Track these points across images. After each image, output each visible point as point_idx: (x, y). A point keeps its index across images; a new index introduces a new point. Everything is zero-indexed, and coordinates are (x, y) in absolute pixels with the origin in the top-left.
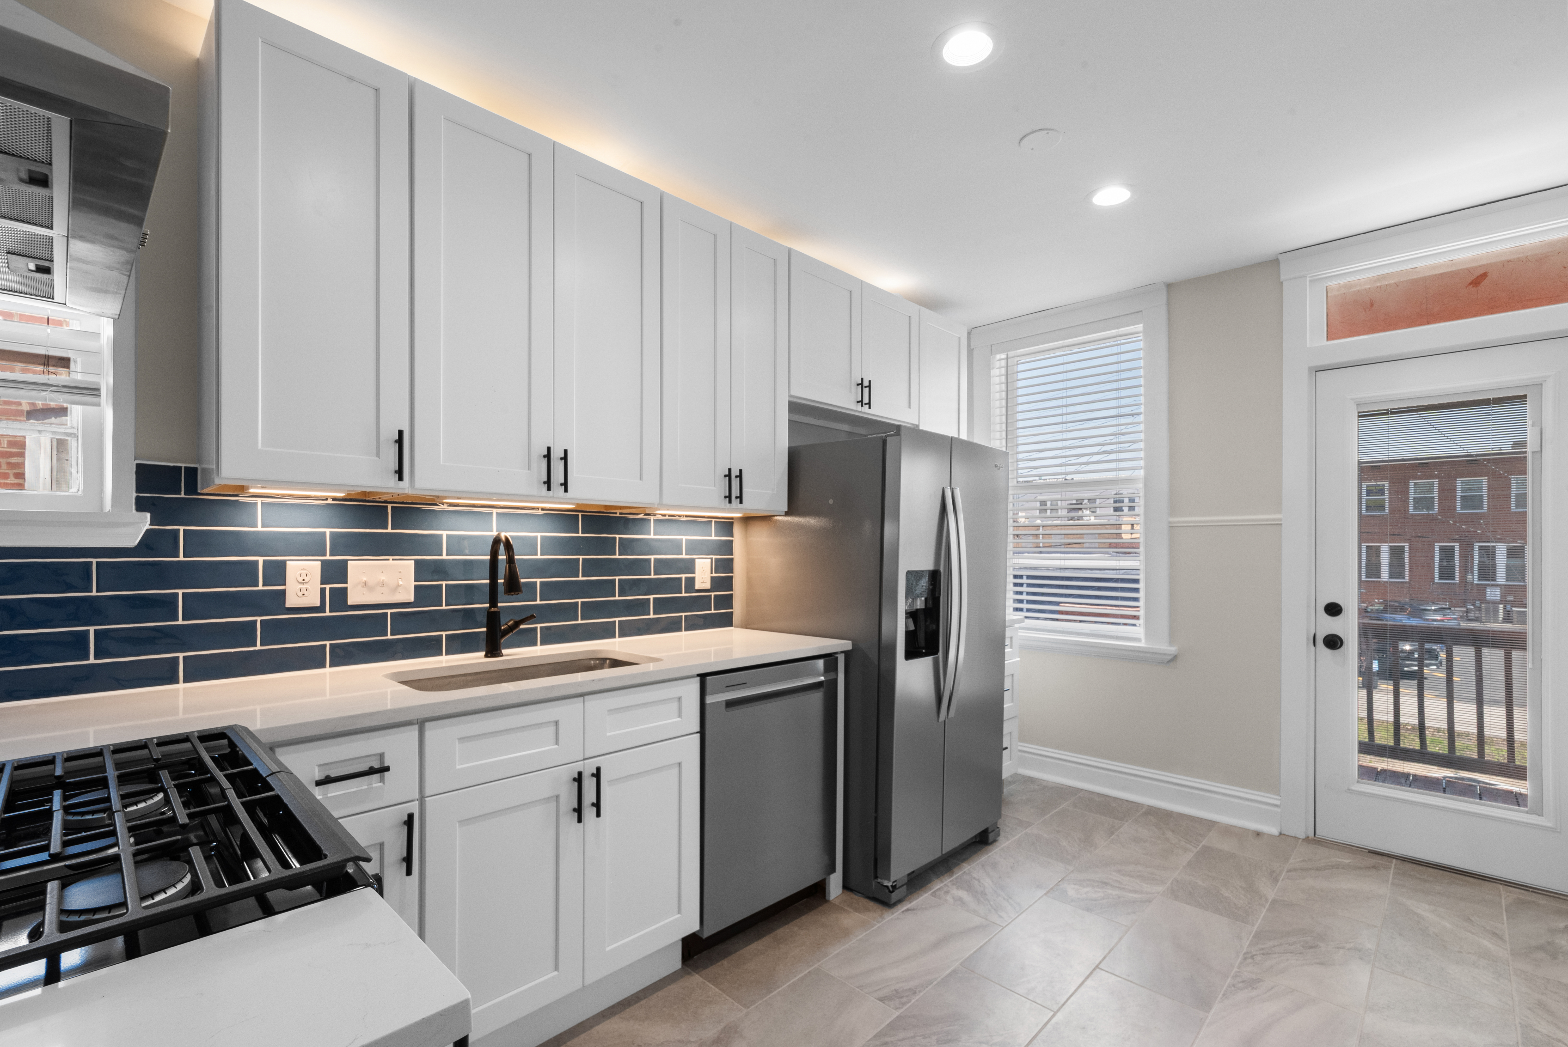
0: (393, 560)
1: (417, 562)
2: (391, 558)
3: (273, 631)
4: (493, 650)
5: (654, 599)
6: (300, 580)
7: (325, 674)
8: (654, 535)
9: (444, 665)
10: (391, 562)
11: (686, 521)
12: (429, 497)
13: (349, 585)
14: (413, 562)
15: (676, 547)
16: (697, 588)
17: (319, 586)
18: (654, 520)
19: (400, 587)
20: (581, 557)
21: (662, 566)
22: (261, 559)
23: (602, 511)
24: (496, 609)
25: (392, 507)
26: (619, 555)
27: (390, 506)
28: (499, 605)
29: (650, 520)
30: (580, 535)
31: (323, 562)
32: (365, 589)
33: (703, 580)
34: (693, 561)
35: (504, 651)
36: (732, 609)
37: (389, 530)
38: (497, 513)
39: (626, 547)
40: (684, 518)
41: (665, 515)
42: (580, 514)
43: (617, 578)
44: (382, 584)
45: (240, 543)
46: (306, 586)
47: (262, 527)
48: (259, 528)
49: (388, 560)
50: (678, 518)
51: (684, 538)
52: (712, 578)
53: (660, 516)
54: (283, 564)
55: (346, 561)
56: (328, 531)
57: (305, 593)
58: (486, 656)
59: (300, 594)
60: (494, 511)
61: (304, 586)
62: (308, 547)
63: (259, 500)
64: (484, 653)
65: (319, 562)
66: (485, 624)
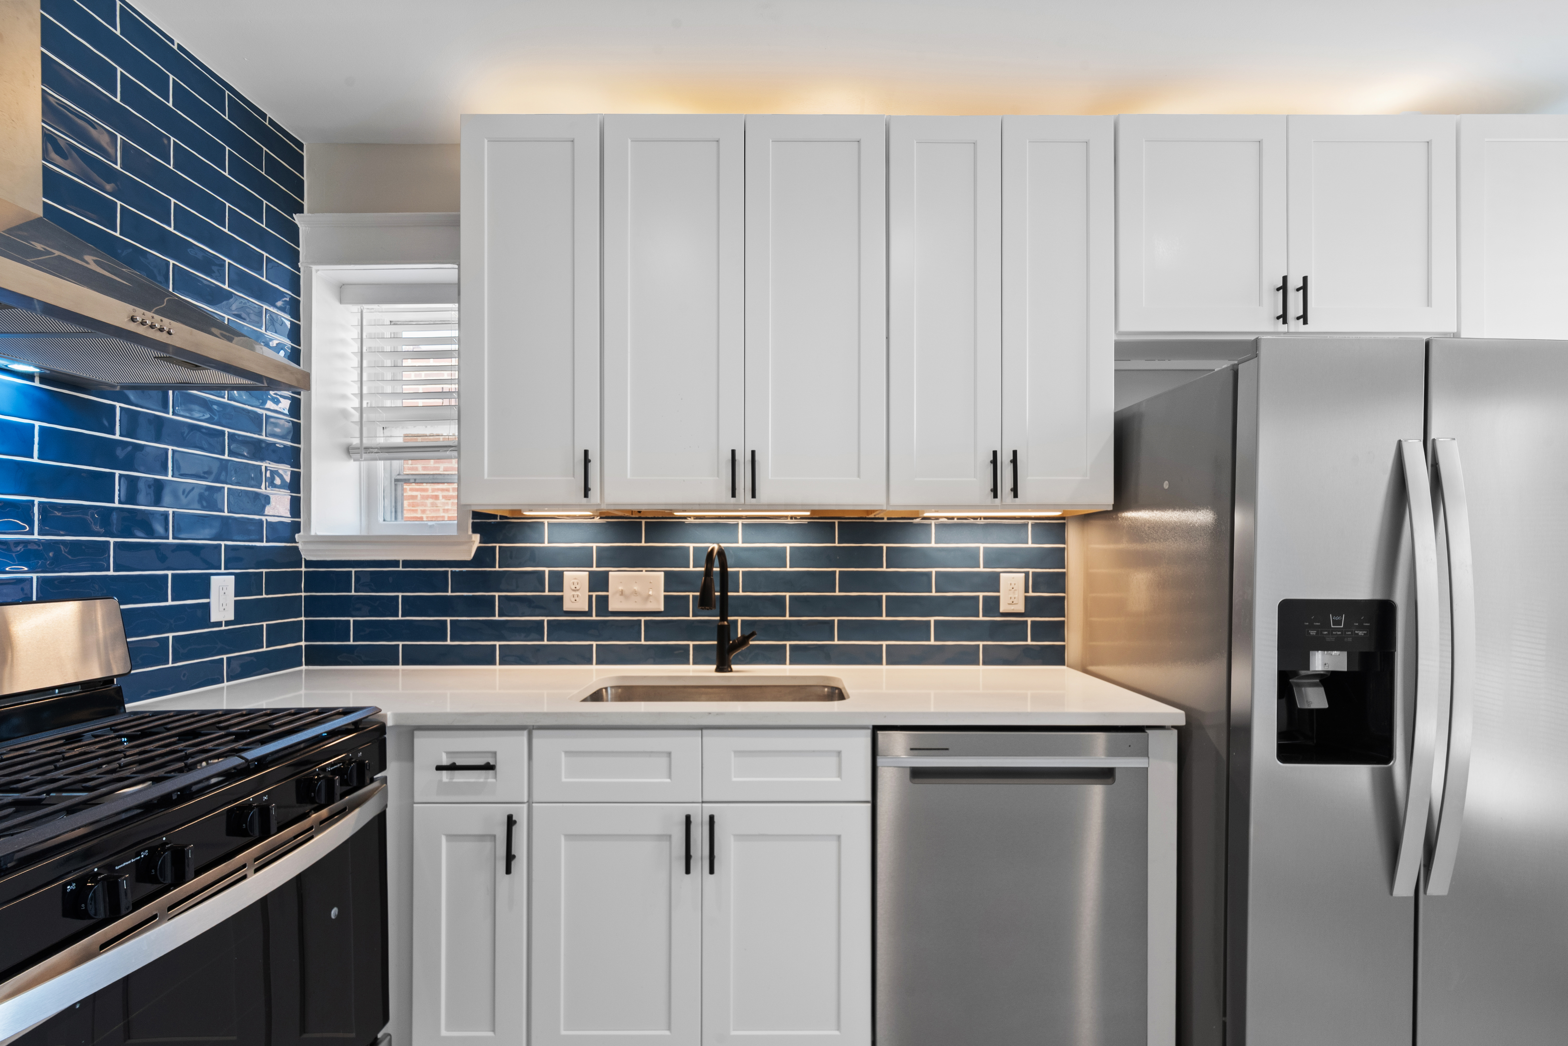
0: (646, 571)
1: (667, 574)
2: (644, 569)
3: (557, 629)
4: (723, 666)
5: (935, 621)
6: (573, 587)
7: (592, 670)
8: (936, 543)
9: (691, 674)
10: (644, 573)
11: (985, 524)
12: (668, 511)
13: (610, 594)
14: (663, 573)
15: (971, 557)
16: (1002, 610)
17: (587, 593)
18: (935, 524)
19: (651, 597)
20: (838, 570)
21: (946, 581)
22: (547, 570)
23: (864, 516)
24: (726, 623)
25: (646, 522)
26: (887, 568)
27: (643, 521)
28: (729, 618)
29: (931, 524)
30: (837, 544)
31: (591, 573)
32: (622, 597)
33: (1012, 600)
34: (996, 577)
35: (734, 667)
36: (1064, 641)
37: (643, 544)
38: (742, 524)
39: (895, 557)
40: (982, 520)
41: (952, 518)
42: (836, 521)
43: (884, 594)
44: (635, 593)
45: (533, 557)
46: (577, 593)
47: (548, 543)
48: (546, 544)
49: (642, 571)
50: (972, 521)
51: (982, 546)
52: (1026, 598)
53: (945, 520)
54: (562, 573)
55: (607, 573)
56: (594, 545)
57: (577, 599)
58: (718, 670)
59: (573, 600)
60: (740, 522)
61: (575, 593)
62: (580, 559)
63: (546, 521)
64: (714, 667)
65: (587, 573)
66: (716, 637)
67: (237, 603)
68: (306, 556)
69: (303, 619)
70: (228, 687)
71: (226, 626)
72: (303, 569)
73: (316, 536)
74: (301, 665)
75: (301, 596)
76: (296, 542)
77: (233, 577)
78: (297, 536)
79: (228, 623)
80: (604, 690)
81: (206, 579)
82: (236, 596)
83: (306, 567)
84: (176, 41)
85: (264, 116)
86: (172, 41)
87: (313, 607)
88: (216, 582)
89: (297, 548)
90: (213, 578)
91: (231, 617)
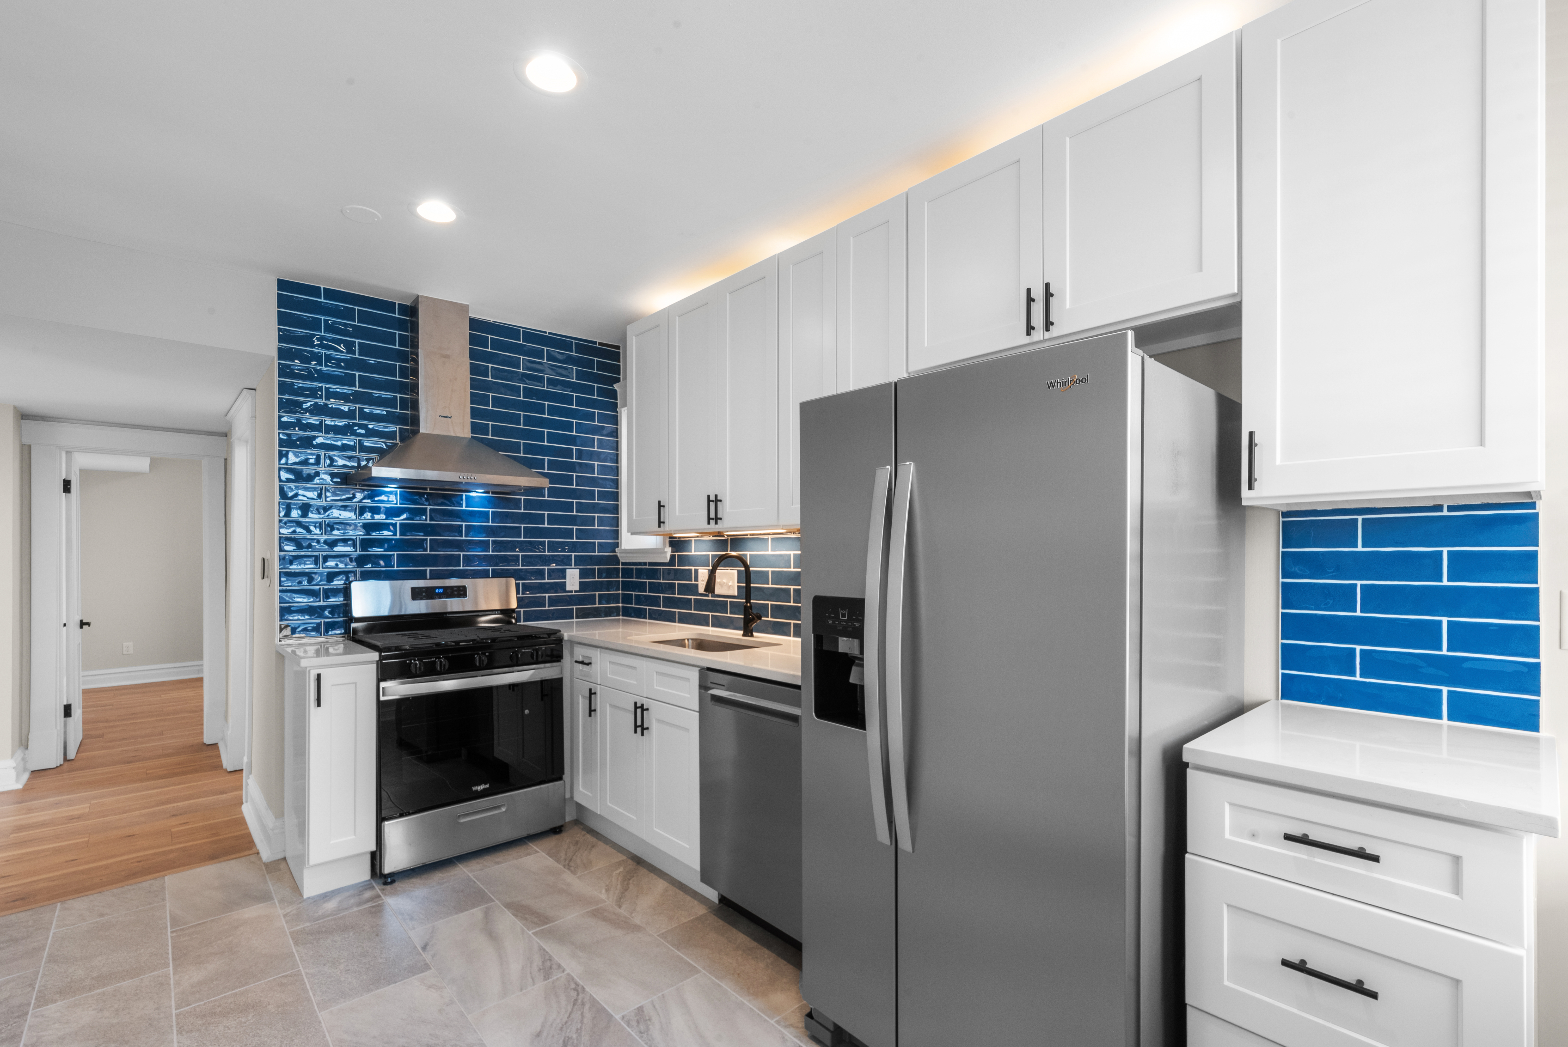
0: (730, 570)
1: (740, 572)
4: (748, 632)
6: (701, 579)
10: (729, 571)
13: (715, 583)
14: (736, 571)
17: (707, 582)
19: (731, 586)
22: (692, 569)
24: (749, 604)
25: (730, 538)
28: (752, 601)
31: (709, 571)
32: (721, 586)
35: (755, 634)
37: (730, 553)
44: (726, 583)
45: (688, 560)
46: (703, 582)
48: (693, 553)
54: (698, 570)
55: (715, 570)
56: (711, 554)
57: (703, 586)
58: (744, 635)
59: (701, 586)
60: (770, 537)
62: (703, 562)
63: (693, 539)
64: (742, 632)
65: (707, 570)
66: (743, 614)
67: (580, 582)
68: (622, 560)
69: (620, 592)
70: (576, 622)
71: (575, 592)
72: (621, 567)
73: (625, 550)
74: (620, 616)
75: (619, 580)
76: (616, 553)
77: (578, 570)
78: (616, 549)
79: (576, 591)
80: (686, 641)
81: (564, 571)
82: (580, 579)
83: (622, 565)
84: (548, 332)
85: (595, 343)
86: (546, 332)
87: (626, 586)
88: (569, 572)
89: (617, 555)
90: (567, 570)
91: (578, 589)
